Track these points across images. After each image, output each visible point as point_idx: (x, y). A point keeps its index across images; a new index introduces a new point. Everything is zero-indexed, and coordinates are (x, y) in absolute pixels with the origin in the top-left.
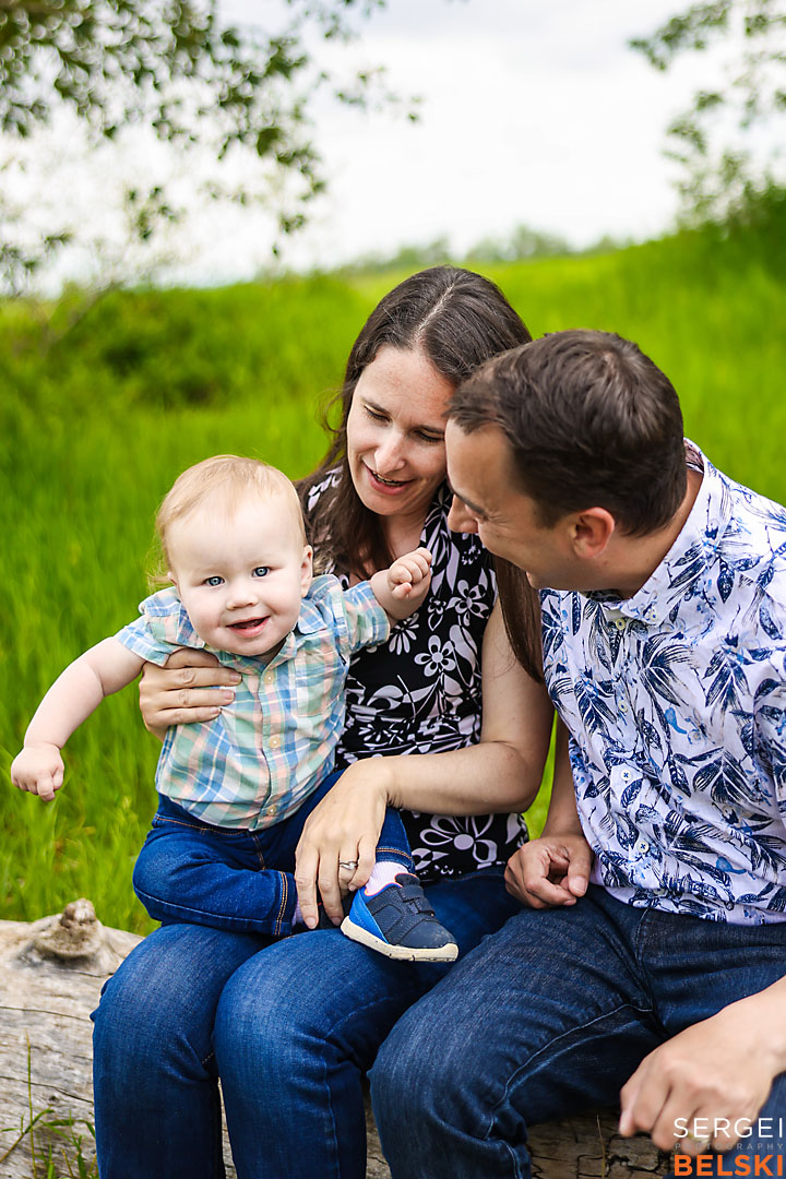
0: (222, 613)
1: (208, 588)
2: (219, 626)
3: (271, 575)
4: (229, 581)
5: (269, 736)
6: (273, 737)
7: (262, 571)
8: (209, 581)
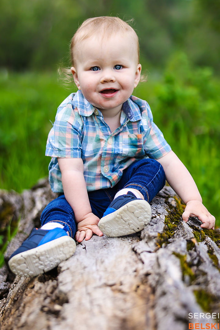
0: (98, 84)
1: (92, 72)
2: (95, 91)
3: (123, 70)
4: (103, 69)
5: (103, 166)
6: (105, 167)
7: (118, 67)
8: (93, 69)
